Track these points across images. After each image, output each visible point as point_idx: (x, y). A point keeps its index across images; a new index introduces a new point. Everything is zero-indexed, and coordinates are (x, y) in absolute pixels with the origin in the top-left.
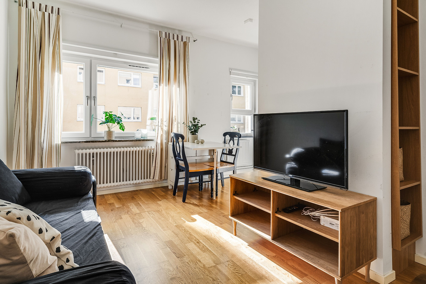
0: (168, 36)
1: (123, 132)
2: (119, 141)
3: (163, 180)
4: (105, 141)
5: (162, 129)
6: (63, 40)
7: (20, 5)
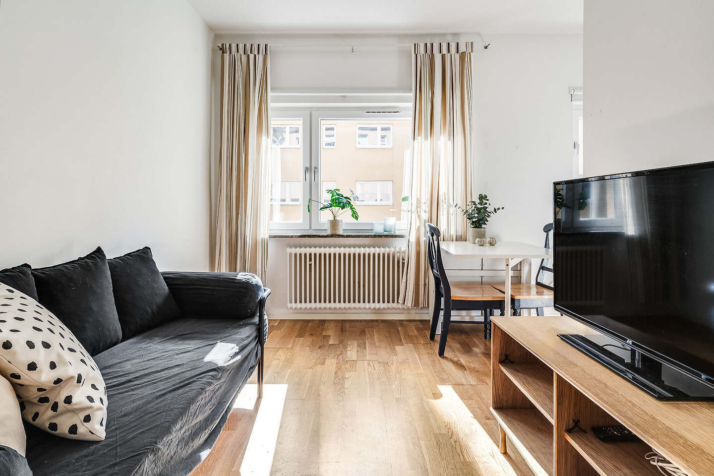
0: (429, 50)
1: (357, 222)
2: (348, 236)
3: (422, 308)
4: (327, 236)
5: (419, 216)
6: (271, 89)
7: (223, 53)
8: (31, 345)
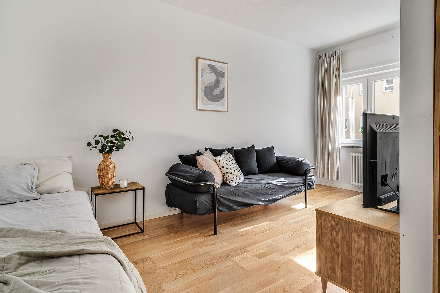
6: (342, 71)
7: (320, 59)
8: (223, 163)
